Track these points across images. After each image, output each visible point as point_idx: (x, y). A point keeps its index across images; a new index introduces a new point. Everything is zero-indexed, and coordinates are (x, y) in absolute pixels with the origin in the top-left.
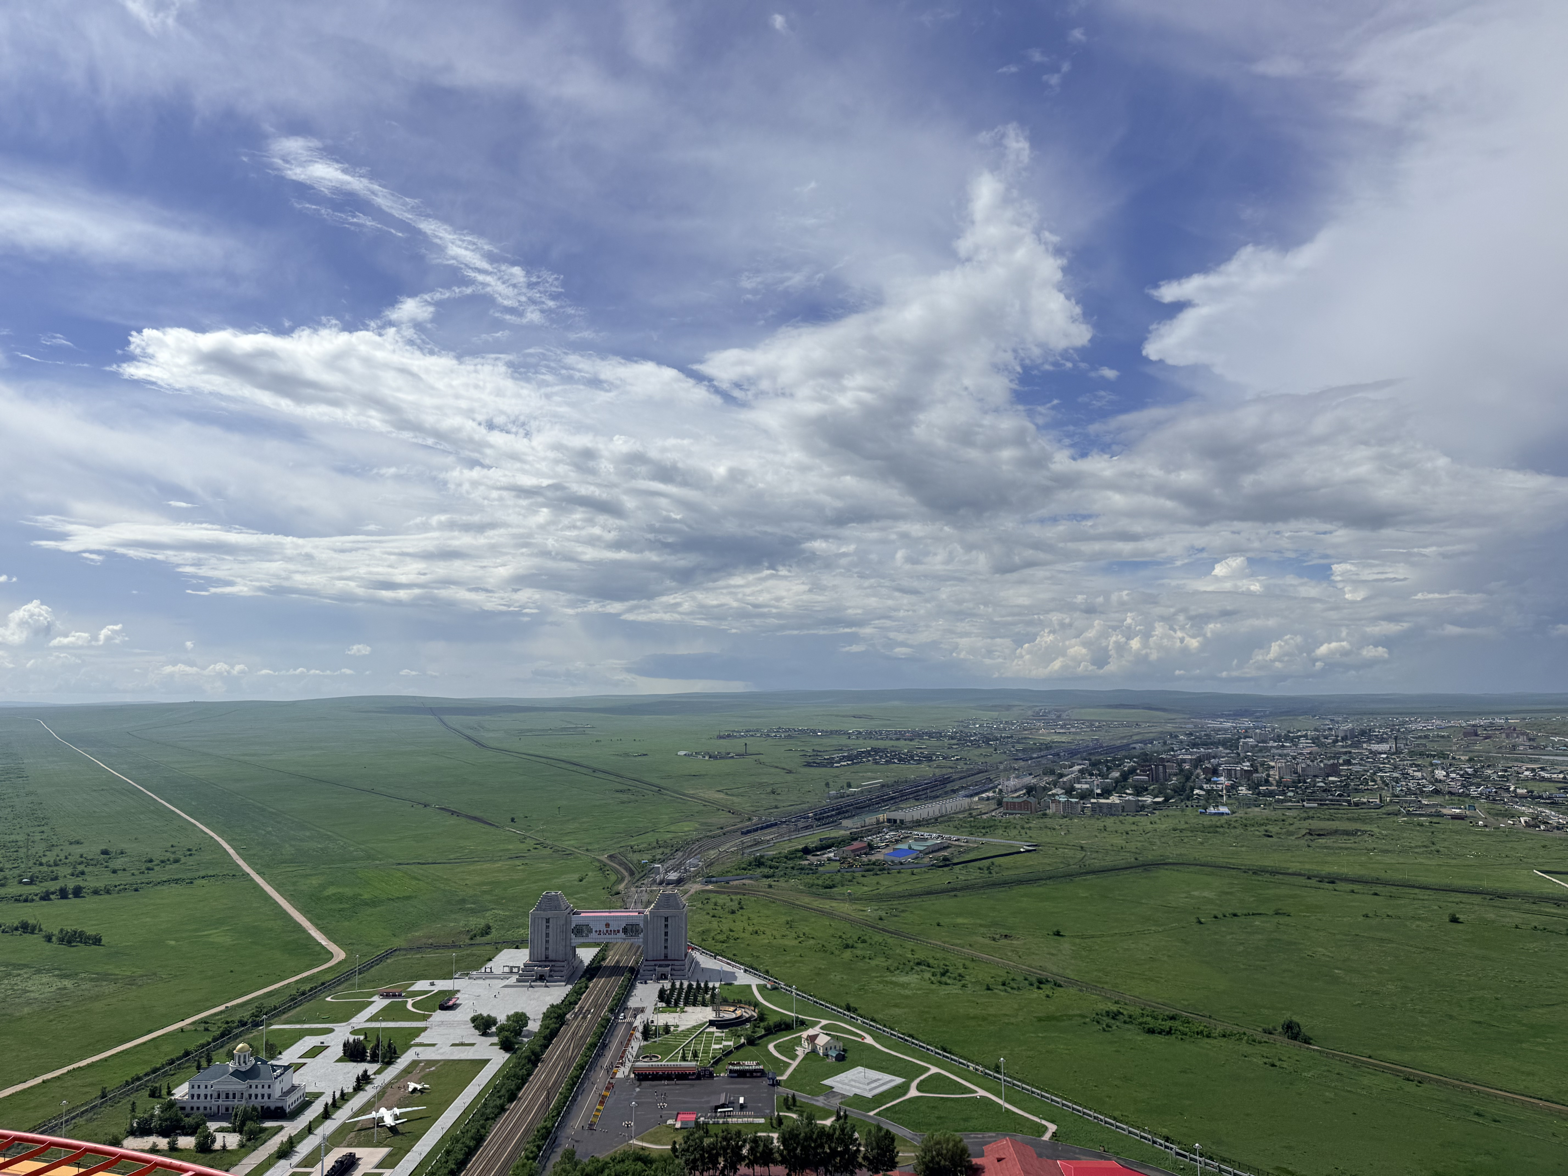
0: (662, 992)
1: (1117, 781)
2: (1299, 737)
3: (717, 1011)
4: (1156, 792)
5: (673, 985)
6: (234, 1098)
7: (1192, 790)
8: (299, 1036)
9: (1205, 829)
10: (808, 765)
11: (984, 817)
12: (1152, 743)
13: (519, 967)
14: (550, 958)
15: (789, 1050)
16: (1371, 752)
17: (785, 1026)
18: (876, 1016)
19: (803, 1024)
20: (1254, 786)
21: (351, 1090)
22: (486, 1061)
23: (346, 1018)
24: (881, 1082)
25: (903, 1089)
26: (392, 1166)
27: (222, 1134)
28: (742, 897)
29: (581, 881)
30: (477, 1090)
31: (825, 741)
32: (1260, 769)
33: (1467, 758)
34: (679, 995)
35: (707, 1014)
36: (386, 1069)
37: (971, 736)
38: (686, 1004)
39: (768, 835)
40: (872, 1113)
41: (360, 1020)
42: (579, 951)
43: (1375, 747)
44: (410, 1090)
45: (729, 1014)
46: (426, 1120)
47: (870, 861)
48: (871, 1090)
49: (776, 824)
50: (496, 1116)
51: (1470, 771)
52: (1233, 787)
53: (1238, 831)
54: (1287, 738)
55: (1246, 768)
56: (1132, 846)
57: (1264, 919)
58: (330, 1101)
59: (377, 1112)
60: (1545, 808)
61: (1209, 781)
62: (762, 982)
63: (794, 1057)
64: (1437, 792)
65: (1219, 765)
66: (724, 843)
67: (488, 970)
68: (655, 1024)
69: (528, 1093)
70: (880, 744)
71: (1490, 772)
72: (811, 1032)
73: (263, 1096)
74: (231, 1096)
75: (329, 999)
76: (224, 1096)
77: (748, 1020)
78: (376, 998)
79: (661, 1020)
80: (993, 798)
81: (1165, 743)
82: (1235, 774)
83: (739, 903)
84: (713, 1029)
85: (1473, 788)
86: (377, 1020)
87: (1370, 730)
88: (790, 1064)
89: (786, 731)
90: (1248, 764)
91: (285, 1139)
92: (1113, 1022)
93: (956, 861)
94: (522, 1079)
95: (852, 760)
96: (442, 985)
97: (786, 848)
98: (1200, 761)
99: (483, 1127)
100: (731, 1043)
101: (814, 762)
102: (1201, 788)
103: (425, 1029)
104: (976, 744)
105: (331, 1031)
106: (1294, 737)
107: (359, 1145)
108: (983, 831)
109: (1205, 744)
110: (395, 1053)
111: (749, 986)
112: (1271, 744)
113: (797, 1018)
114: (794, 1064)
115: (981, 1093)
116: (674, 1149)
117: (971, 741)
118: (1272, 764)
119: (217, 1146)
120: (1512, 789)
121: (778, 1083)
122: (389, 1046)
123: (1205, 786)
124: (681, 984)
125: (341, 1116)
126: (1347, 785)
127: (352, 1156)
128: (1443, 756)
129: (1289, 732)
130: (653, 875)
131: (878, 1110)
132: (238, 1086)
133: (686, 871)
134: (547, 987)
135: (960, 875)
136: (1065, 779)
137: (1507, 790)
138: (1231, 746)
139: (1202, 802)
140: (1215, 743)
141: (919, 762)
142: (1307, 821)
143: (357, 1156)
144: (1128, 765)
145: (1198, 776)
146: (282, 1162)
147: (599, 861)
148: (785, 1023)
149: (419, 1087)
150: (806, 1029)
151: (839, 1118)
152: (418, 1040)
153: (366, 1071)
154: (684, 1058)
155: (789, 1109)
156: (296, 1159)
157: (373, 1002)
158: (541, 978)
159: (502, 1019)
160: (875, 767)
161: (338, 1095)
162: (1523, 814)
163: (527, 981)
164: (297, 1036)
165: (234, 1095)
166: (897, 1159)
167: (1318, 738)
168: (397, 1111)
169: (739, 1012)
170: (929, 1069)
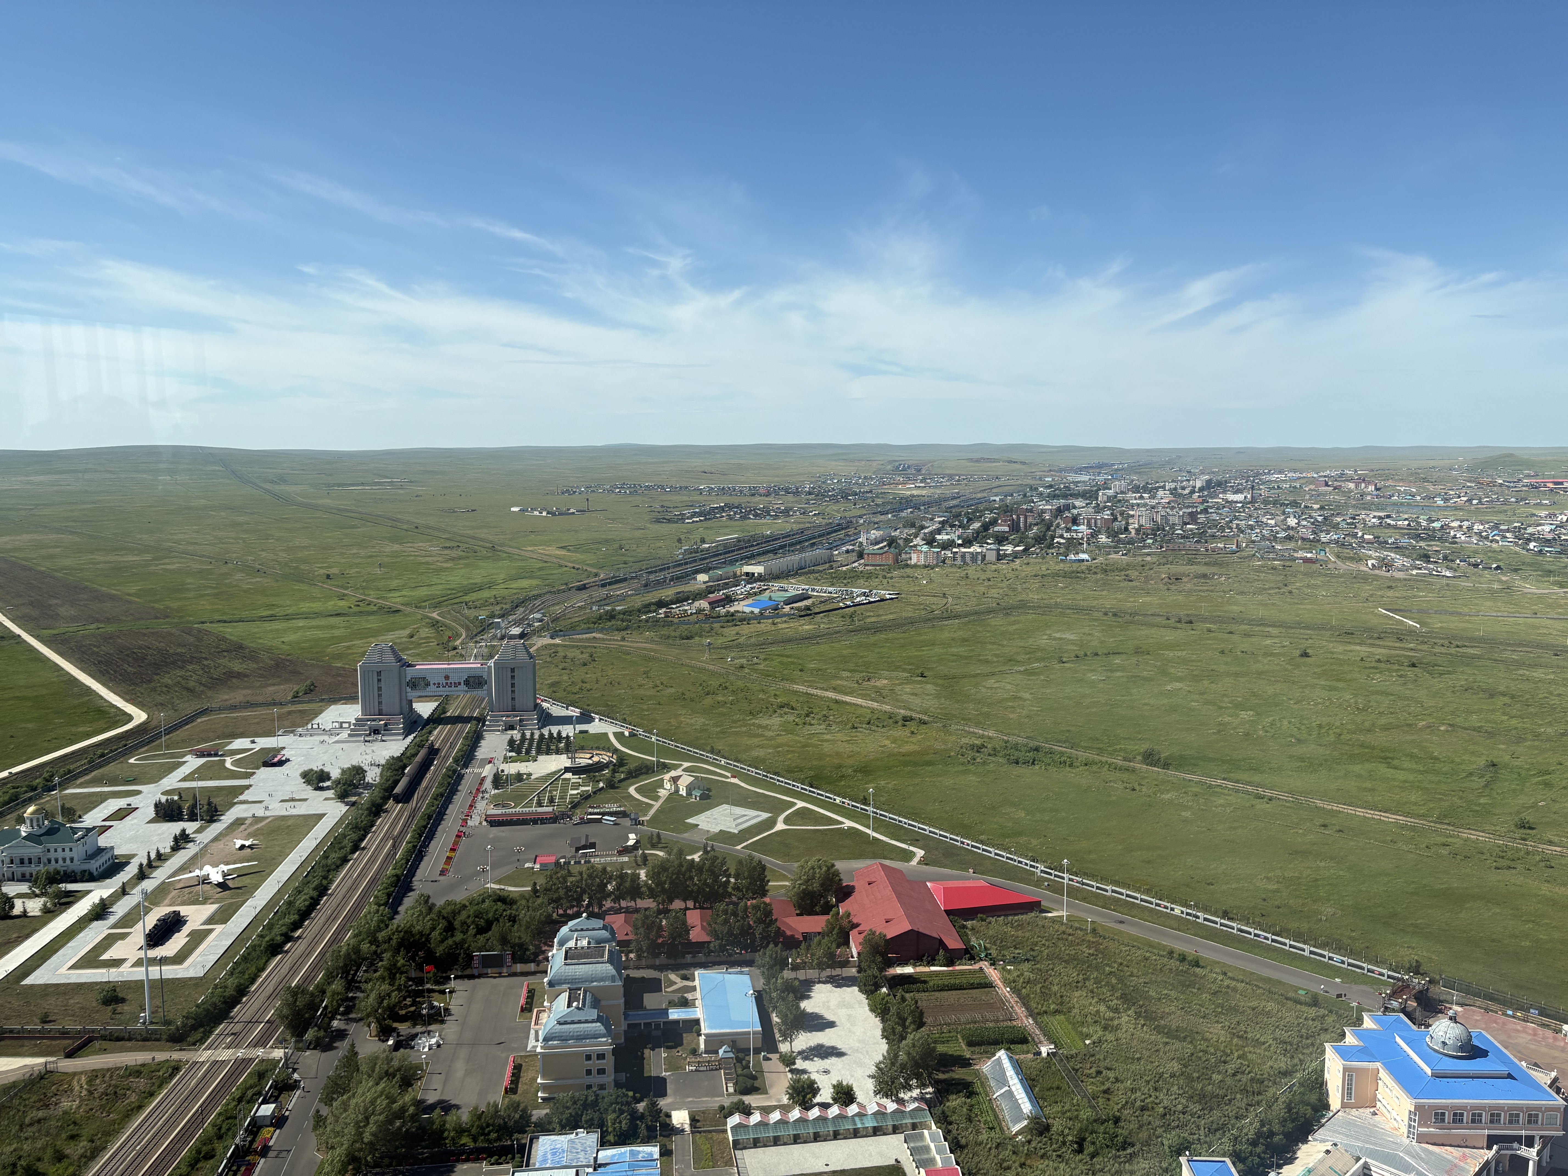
0: (511, 742)
1: (978, 532)
2: (1157, 489)
3: (573, 758)
4: (1017, 540)
5: (523, 735)
6: (30, 863)
7: (1053, 538)
8: (102, 798)
9: (1065, 575)
10: (658, 521)
11: (844, 568)
12: (1012, 495)
13: (350, 723)
14: (384, 712)
15: (651, 791)
16: (1227, 501)
17: (643, 770)
18: (739, 756)
19: (666, 768)
20: (1113, 534)
21: (168, 850)
22: (322, 816)
23: (154, 779)
24: (747, 818)
25: (772, 823)
26: (224, 921)
27: (21, 901)
28: (593, 650)
29: (412, 637)
30: (314, 844)
31: (675, 498)
32: (1119, 519)
33: (1318, 506)
34: (531, 745)
35: (560, 761)
36: (208, 827)
37: (829, 491)
38: (539, 752)
39: (619, 591)
40: (739, 847)
41: (172, 781)
42: (415, 705)
43: (1231, 497)
44: (238, 846)
45: (584, 760)
46: (259, 874)
47: (728, 612)
48: (737, 826)
49: (625, 580)
50: (338, 867)
51: (1320, 519)
52: (1094, 535)
53: (1099, 576)
54: (1145, 489)
55: (1106, 517)
56: (994, 593)
57: (1124, 656)
58: (145, 862)
59: (201, 869)
60: (1391, 552)
61: (1068, 530)
62: (618, 730)
63: (656, 798)
64: (1289, 538)
65: (1080, 515)
66: (568, 599)
67: (315, 726)
68: (506, 773)
69: (372, 842)
70: (736, 500)
71: (1339, 519)
72: (673, 773)
73: (64, 860)
74: (26, 861)
75: (132, 761)
76: (18, 862)
77: (606, 766)
78: (188, 758)
79: (512, 769)
80: (853, 551)
81: (1025, 496)
82: (1096, 523)
83: (591, 656)
84: (568, 775)
85: (1323, 535)
86: (194, 780)
87: (1226, 482)
88: (651, 806)
89: (630, 487)
90: (1108, 512)
91: (97, 901)
92: (978, 754)
93: (817, 610)
94: (364, 830)
95: (705, 515)
96: (264, 742)
97: (638, 602)
98: (1060, 512)
99: (325, 878)
100: (589, 788)
101: (664, 519)
102: (1062, 536)
103: (248, 787)
104: (834, 499)
105: (139, 792)
106: (1152, 489)
107: (183, 903)
108: (845, 581)
109: (1065, 497)
110: (216, 811)
111: (606, 734)
112: (1130, 494)
113: (658, 762)
114: (657, 805)
115: (848, 823)
116: (535, 891)
117: (828, 496)
118: (1131, 513)
119: (17, 910)
120: (1360, 534)
121: (642, 823)
122: (209, 804)
123: (1065, 535)
124: (532, 734)
125: (160, 875)
126: (1205, 532)
127: (177, 914)
128: (1295, 504)
129: (1147, 483)
130: (493, 630)
131: (745, 844)
132: (35, 850)
133: (529, 625)
134: (383, 741)
135: (822, 623)
136: (926, 531)
137: (1355, 536)
138: (1090, 497)
139: (1062, 551)
140: (1075, 494)
141: (776, 517)
142: (1166, 566)
143: (182, 914)
144: (988, 517)
145: (1058, 526)
146: (96, 924)
147: (430, 618)
148: (646, 766)
149: (247, 843)
150: (668, 772)
151: (706, 852)
152: (241, 798)
153: (184, 831)
154: (540, 804)
155: (654, 846)
156: (112, 920)
157: (185, 762)
158: (376, 732)
159: (335, 774)
160: (730, 523)
161: (153, 855)
162: (1371, 557)
163: (360, 735)
164: (99, 800)
165: (30, 859)
166: (767, 888)
167: (1175, 489)
168: (226, 868)
169: (596, 759)
170: (796, 804)
